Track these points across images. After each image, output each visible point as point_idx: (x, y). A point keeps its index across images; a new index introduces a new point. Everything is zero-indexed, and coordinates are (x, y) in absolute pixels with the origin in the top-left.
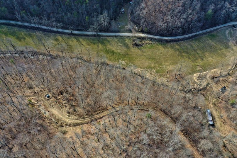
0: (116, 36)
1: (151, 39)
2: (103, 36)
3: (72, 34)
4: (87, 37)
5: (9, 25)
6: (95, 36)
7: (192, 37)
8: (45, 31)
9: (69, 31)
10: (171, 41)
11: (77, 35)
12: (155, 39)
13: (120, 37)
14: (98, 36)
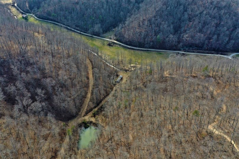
0: (101, 39)
1: (120, 45)
2: (95, 38)
3: (80, 33)
4: (86, 36)
5: (54, 24)
6: (91, 36)
7: (145, 50)
8: (68, 29)
9: (79, 32)
10: (130, 49)
11: (82, 34)
12: (122, 45)
13: (103, 39)
14: (92, 37)
